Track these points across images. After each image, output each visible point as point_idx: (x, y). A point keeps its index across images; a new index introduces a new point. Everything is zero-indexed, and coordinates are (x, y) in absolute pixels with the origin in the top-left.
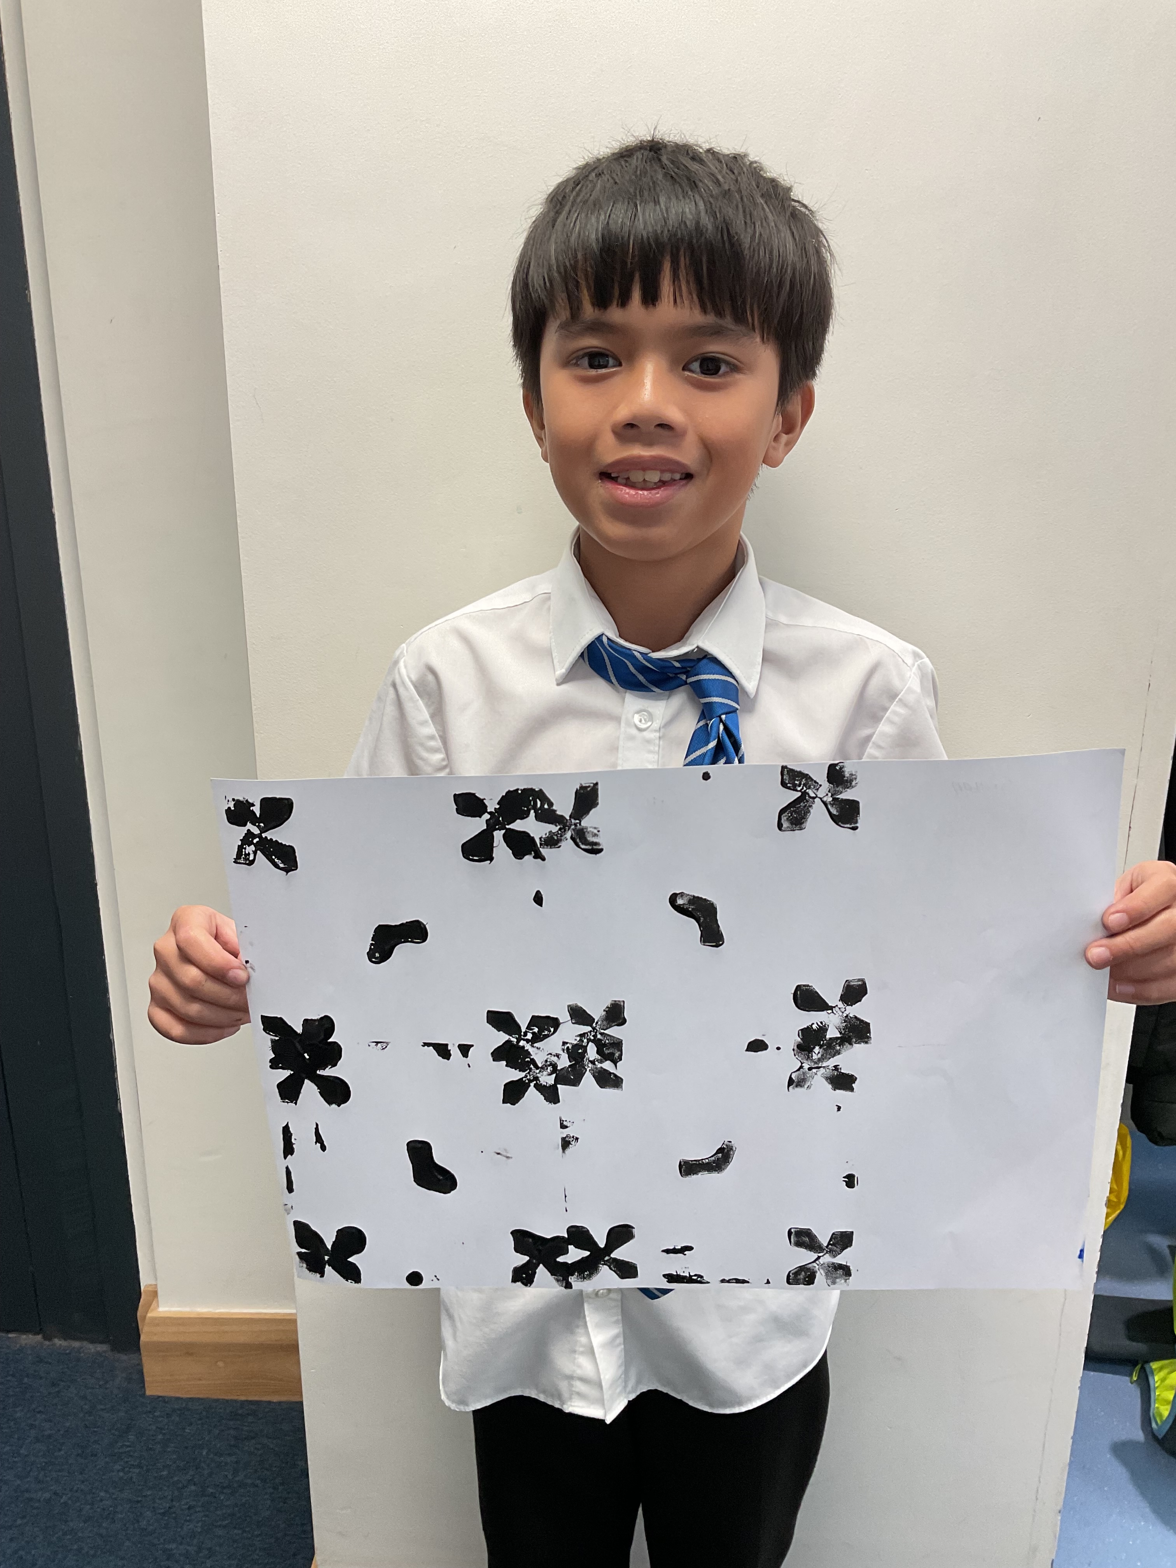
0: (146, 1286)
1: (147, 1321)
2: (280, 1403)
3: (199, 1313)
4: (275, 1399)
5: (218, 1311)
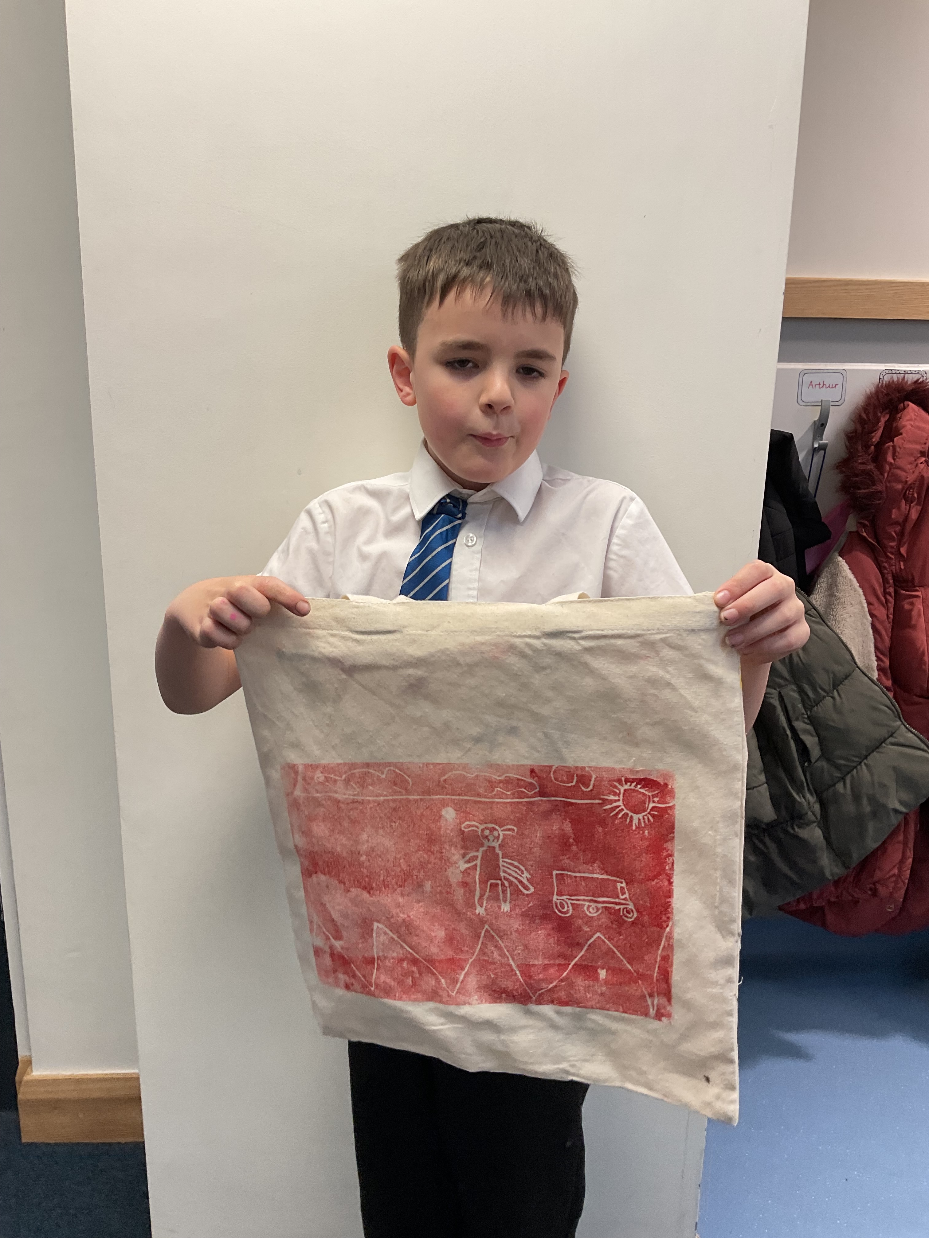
0: (23, 1057)
1: (23, 1083)
2: (126, 1143)
3: (64, 1076)
4: (123, 1140)
5: (78, 1073)
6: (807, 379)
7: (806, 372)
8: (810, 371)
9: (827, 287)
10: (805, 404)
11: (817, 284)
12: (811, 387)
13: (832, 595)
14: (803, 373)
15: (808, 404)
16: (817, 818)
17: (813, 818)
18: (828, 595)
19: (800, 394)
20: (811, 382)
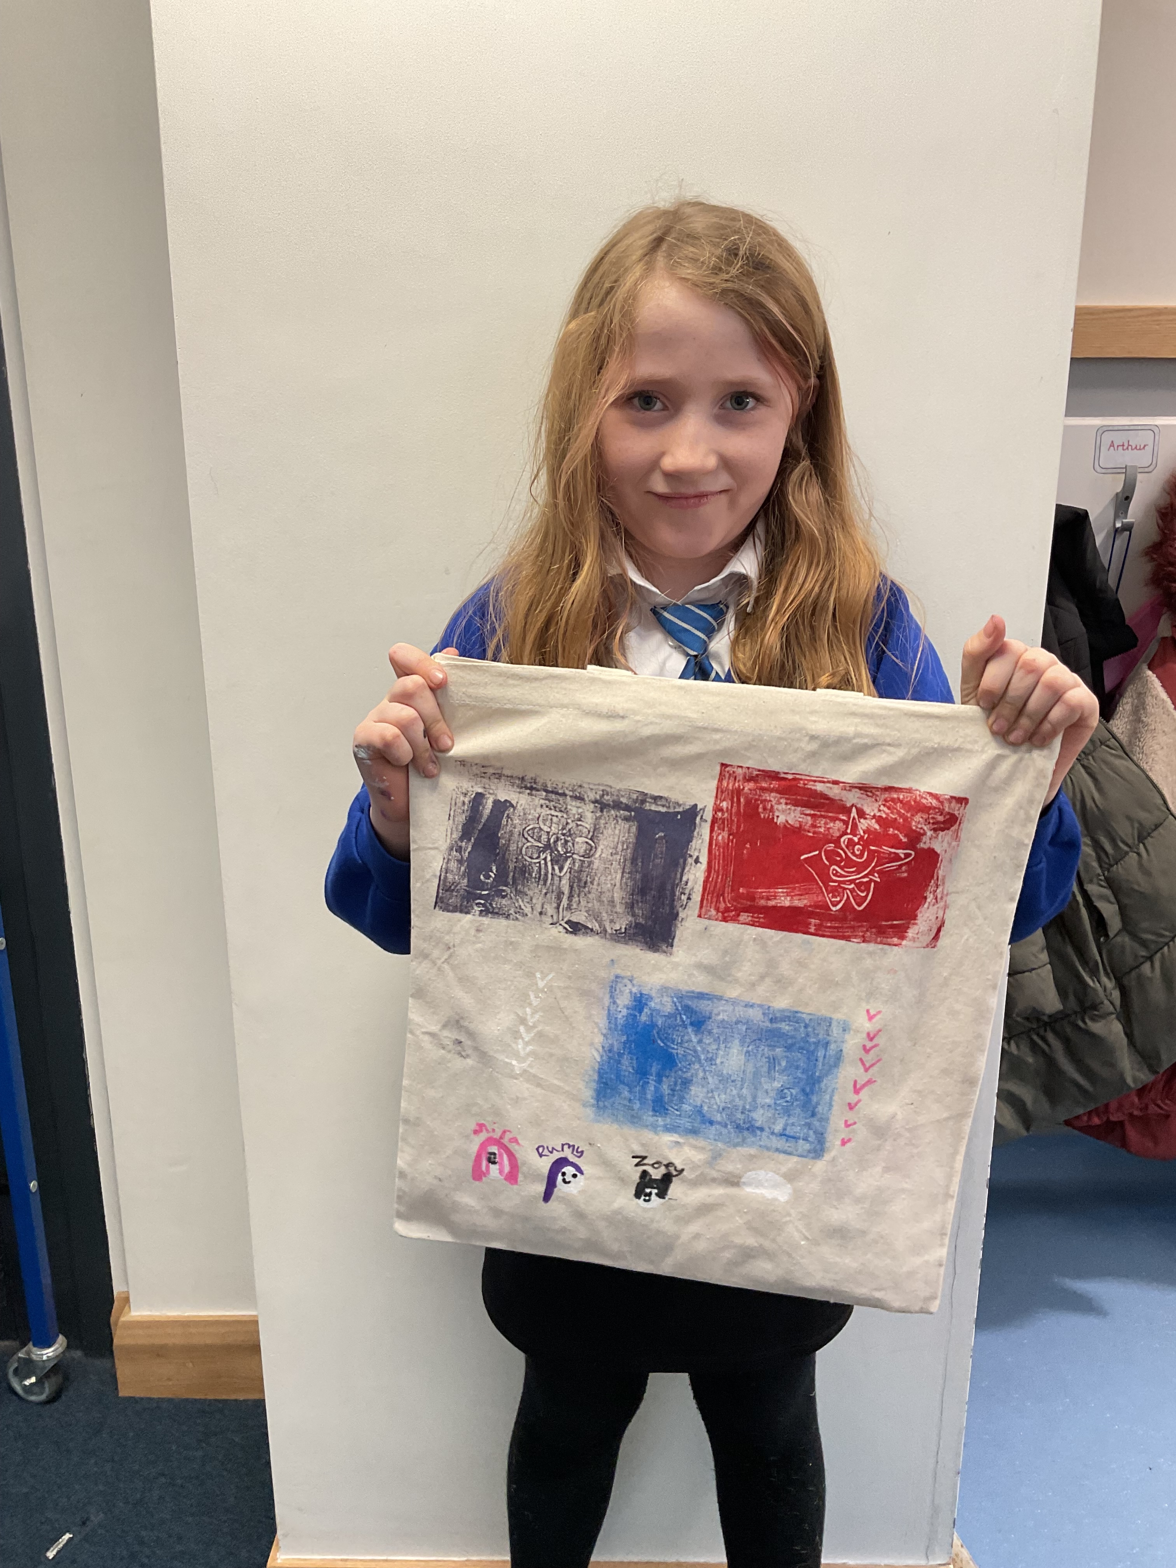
0: (119, 1293)
1: (120, 1324)
2: (244, 1401)
3: (169, 1317)
4: (240, 1397)
5: (186, 1314)
6: (1107, 438)
7: (1105, 429)
8: (1111, 428)
9: (1134, 317)
10: (1104, 471)
11: (1121, 314)
12: (1112, 448)
13: (1139, 720)
14: (1100, 432)
15: (1107, 471)
16: (1115, 1009)
17: (1111, 1009)
18: (1132, 721)
19: (1097, 457)
20: (1112, 442)
